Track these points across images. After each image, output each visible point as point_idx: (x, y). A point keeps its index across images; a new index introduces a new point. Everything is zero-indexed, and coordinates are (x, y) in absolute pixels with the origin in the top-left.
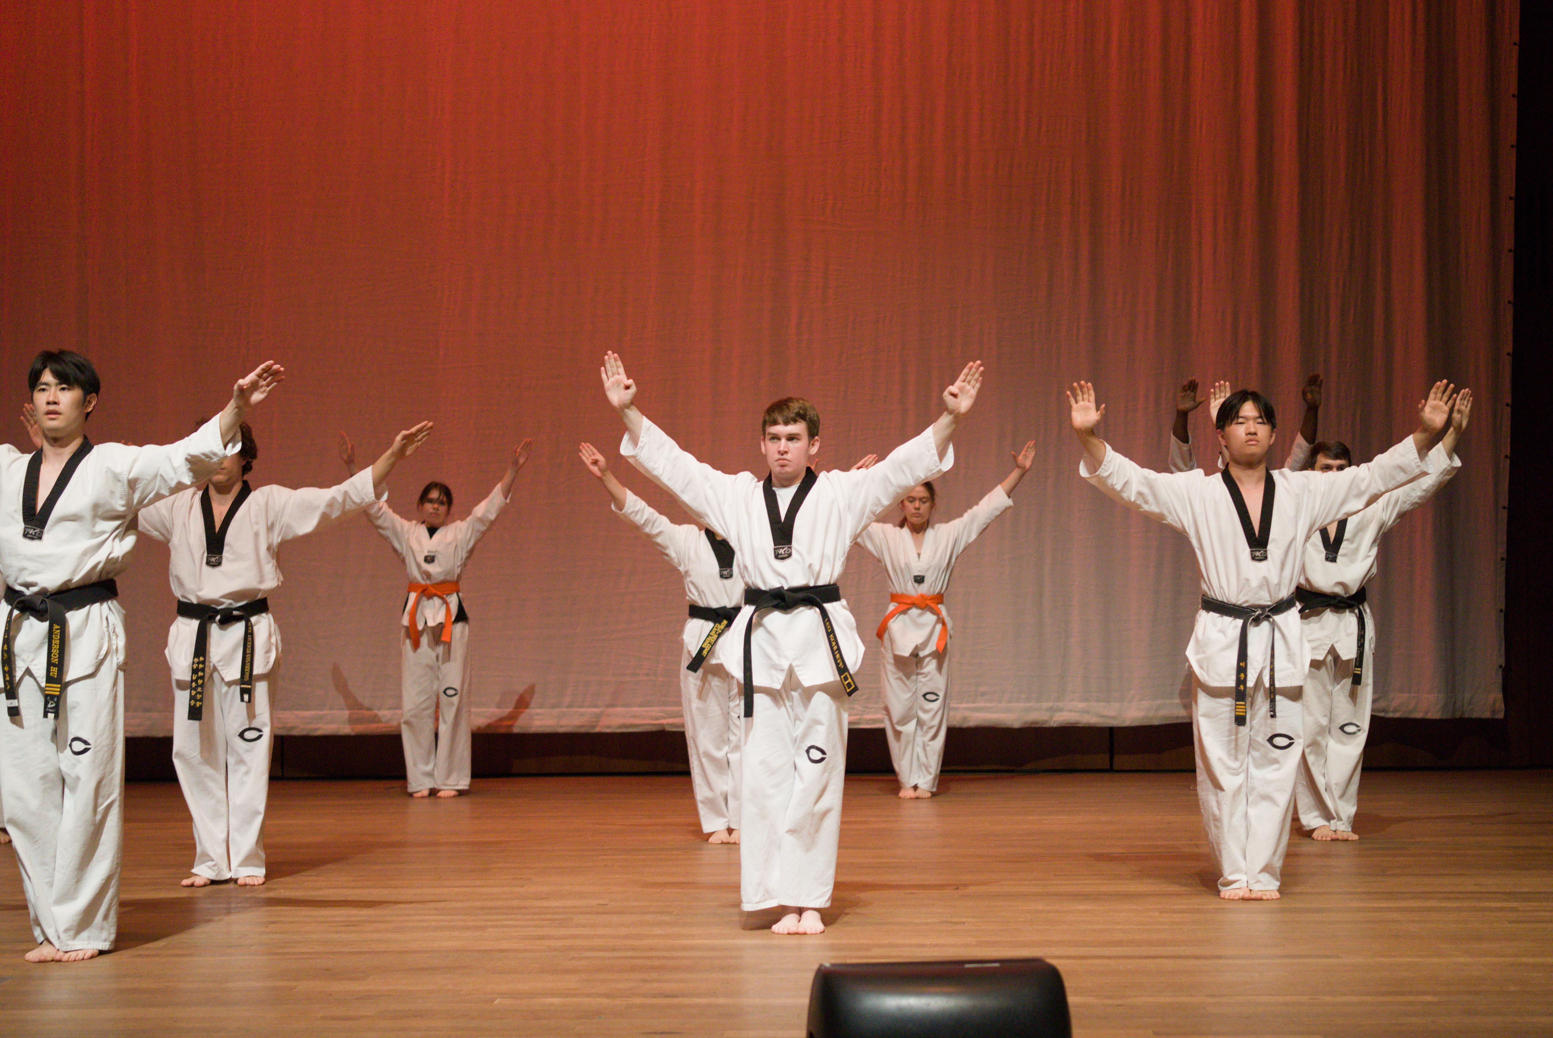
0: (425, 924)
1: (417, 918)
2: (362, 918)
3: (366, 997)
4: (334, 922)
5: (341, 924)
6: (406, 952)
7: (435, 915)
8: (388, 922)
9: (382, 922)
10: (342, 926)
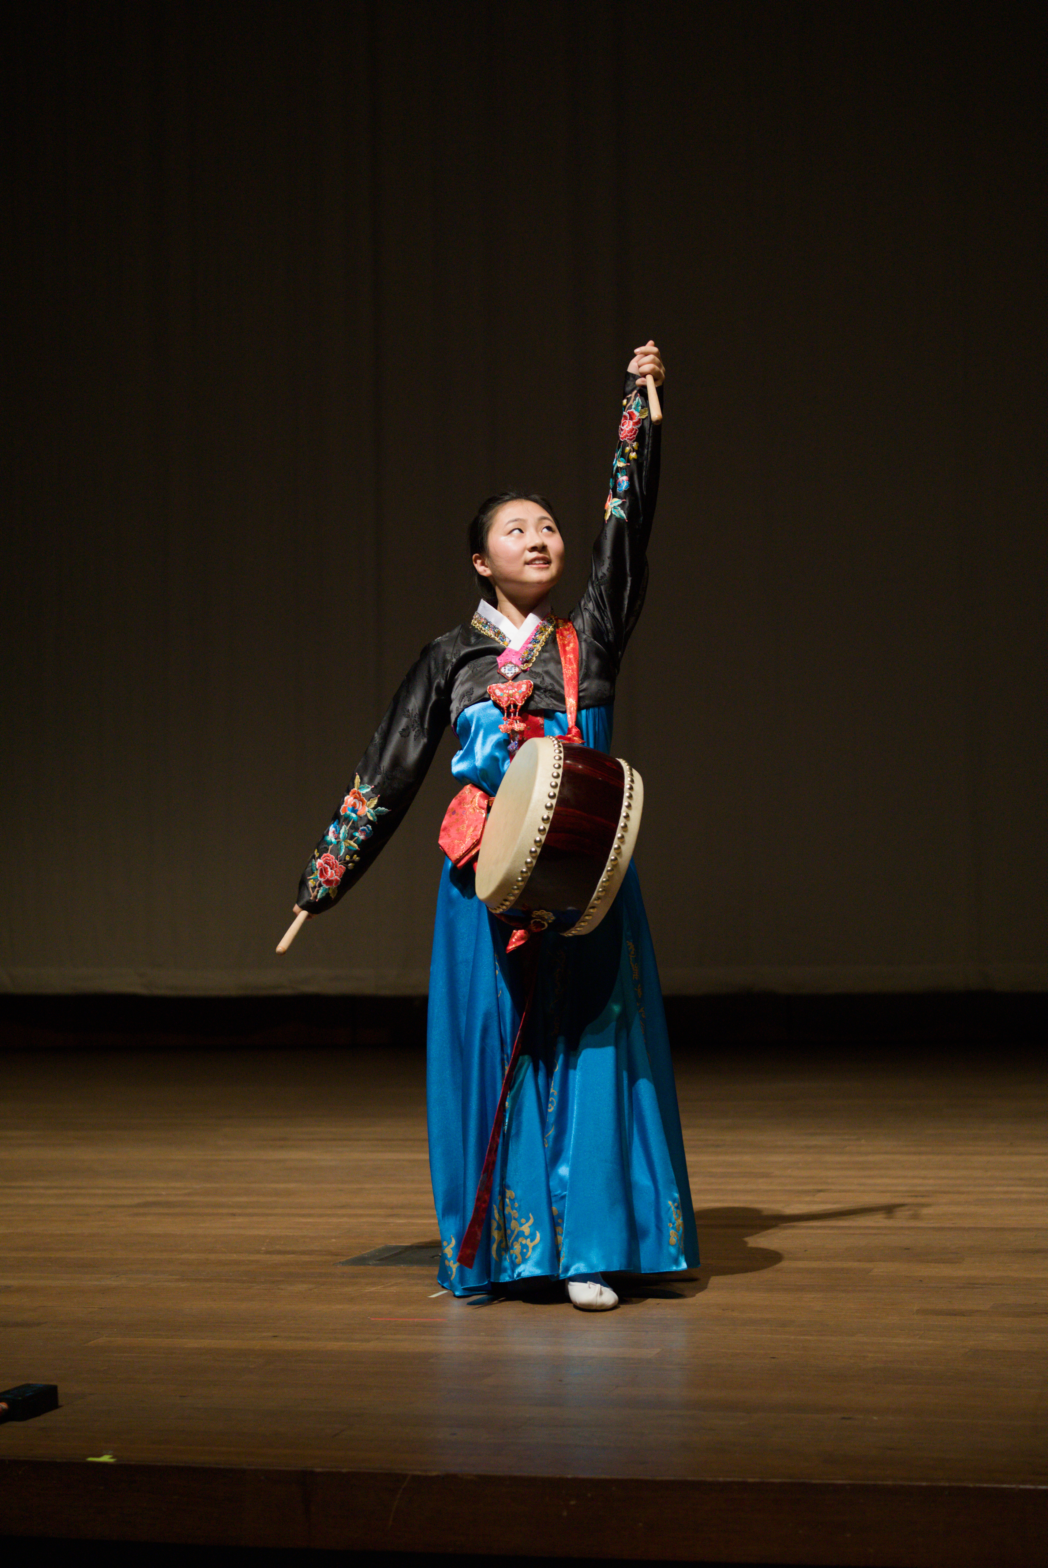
0: (1014, 1196)
1: (998, 1189)
2: (931, 1188)
3: (971, 1285)
4: (896, 1192)
5: (906, 1194)
6: (1003, 1229)
7: (1024, 1186)
8: (963, 1193)
9: (959, 1193)
10: (909, 1196)
